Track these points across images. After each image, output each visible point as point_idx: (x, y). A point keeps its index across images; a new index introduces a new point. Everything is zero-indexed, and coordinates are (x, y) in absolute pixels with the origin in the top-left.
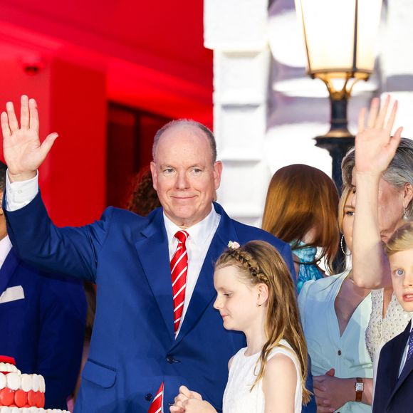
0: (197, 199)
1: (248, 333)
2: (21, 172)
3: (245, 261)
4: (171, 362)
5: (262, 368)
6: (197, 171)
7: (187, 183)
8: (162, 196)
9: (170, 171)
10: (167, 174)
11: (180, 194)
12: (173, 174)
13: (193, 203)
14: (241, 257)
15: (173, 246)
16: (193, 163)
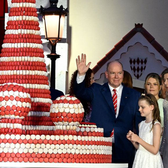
0: (120, 81)
1: (147, 117)
2: (82, 73)
3: (148, 99)
4: (115, 123)
5: (153, 127)
6: (120, 73)
7: (118, 77)
8: (111, 80)
9: (113, 73)
10: (112, 74)
11: (116, 79)
12: (114, 74)
13: (119, 82)
14: (147, 98)
15: (112, 93)
16: (119, 72)
